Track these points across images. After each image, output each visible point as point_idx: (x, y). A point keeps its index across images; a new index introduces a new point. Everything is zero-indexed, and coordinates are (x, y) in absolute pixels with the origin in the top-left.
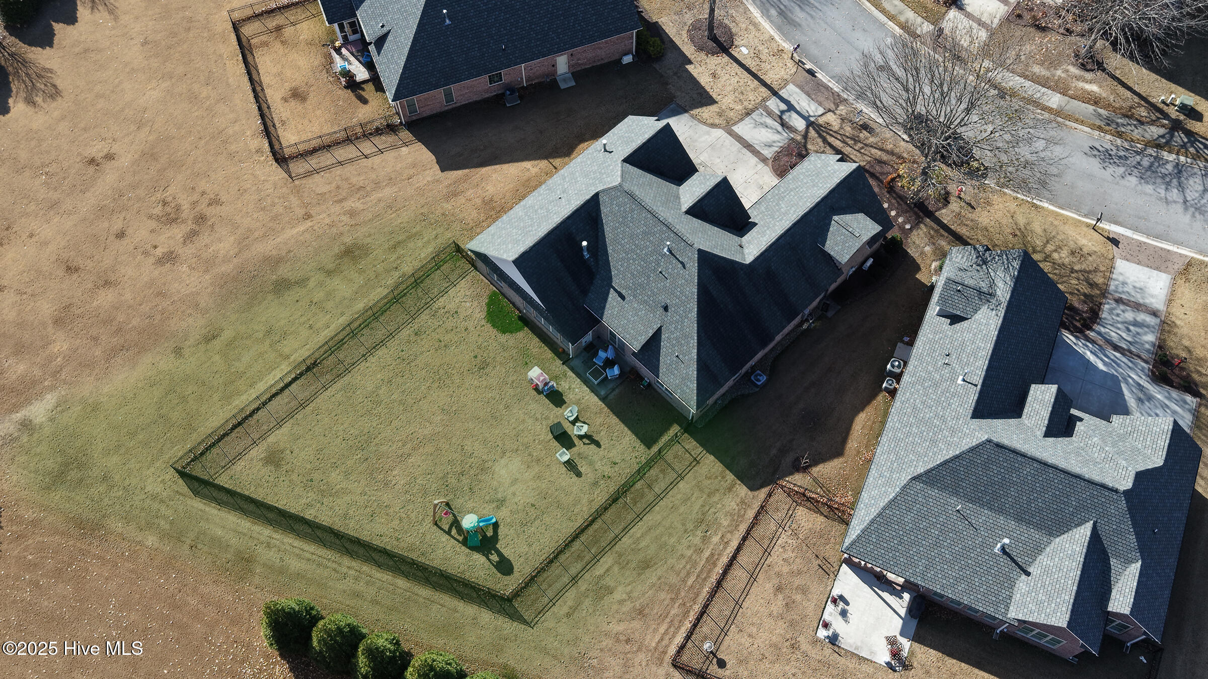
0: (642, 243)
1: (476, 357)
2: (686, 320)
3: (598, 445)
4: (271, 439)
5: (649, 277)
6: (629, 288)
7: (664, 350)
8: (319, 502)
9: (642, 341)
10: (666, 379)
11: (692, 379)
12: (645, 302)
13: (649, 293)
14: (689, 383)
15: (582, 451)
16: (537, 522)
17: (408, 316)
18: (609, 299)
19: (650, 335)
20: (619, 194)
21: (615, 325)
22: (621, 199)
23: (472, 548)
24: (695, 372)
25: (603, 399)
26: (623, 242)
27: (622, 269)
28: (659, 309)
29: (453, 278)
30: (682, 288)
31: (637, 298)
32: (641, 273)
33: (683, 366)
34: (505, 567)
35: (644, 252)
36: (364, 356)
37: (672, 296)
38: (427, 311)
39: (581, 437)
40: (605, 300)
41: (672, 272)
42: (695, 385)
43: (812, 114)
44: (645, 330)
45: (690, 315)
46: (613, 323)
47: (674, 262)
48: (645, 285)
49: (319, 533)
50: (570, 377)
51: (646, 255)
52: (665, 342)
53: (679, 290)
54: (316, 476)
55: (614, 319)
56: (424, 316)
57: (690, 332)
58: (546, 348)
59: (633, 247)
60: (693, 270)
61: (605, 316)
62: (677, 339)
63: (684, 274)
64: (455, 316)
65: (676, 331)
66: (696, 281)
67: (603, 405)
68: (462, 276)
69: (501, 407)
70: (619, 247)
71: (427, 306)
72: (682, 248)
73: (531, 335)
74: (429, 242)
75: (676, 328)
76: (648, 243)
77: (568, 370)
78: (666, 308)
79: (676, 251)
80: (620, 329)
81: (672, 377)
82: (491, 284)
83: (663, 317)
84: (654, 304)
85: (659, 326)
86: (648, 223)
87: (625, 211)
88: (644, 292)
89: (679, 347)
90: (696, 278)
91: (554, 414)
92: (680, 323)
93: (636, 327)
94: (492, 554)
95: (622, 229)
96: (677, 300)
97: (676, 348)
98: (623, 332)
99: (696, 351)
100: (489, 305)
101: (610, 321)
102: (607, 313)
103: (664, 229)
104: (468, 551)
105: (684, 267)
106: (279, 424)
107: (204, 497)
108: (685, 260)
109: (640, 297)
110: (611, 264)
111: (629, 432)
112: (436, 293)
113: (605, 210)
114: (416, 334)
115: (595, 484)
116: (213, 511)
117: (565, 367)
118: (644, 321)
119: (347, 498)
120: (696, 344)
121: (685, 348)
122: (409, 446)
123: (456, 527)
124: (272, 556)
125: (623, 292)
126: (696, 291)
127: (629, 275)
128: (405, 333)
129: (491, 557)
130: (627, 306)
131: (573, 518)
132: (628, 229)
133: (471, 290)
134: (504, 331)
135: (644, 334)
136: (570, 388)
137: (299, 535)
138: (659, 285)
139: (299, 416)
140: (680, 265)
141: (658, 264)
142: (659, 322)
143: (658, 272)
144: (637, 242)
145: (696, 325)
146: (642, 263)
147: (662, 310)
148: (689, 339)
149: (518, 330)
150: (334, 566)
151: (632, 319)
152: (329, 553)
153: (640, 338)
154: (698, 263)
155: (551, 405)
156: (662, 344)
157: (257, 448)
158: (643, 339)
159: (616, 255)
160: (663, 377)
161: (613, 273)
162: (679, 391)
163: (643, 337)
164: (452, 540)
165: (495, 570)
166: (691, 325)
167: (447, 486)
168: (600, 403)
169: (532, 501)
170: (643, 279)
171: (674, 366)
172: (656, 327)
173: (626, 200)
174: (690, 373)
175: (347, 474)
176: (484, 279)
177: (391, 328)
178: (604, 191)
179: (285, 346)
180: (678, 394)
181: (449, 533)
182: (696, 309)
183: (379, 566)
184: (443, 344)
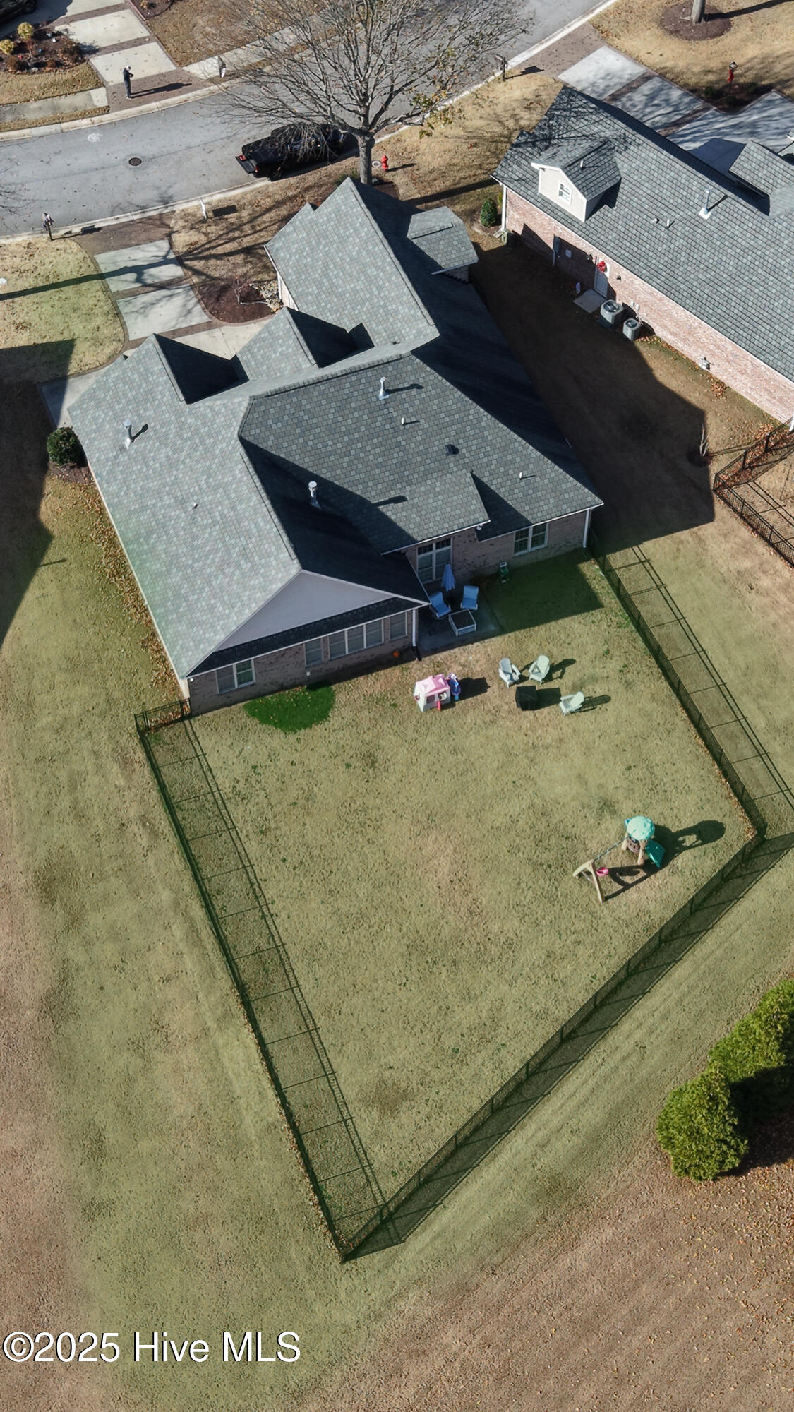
0: (350, 422)
1: (348, 766)
2: (486, 433)
3: (571, 662)
4: (350, 1092)
5: (398, 445)
6: (394, 482)
7: (502, 490)
8: (499, 1050)
9: (479, 506)
10: (540, 514)
11: (561, 477)
12: (427, 473)
13: (419, 459)
14: (564, 486)
15: (570, 684)
16: (658, 771)
17: (225, 834)
18: (393, 517)
19: (476, 492)
20: (263, 408)
21: (436, 528)
22: (272, 411)
24: (557, 468)
25: (502, 631)
26: (329, 449)
27: (363, 476)
28: (447, 461)
29: (187, 751)
30: (444, 409)
31: (414, 481)
32: (387, 453)
33: (537, 479)
34: (709, 832)
35: (363, 428)
36: (264, 917)
37: (444, 430)
38: (230, 806)
39: (548, 678)
40: (390, 523)
41: (416, 408)
42: (572, 479)
43: (163, 253)
44: (466, 495)
45: (483, 424)
46: (431, 530)
47: (404, 396)
48: (405, 458)
49: (552, 1063)
50: (446, 658)
51: (368, 427)
52: (494, 482)
53: (443, 415)
54: (450, 1042)
55: (426, 526)
56: (238, 812)
57: (504, 438)
58: (381, 673)
59: (346, 438)
60: (432, 377)
61: (414, 536)
62: (500, 463)
63: (428, 394)
64: (259, 770)
65: (490, 458)
66: (448, 384)
67: (512, 634)
68: (192, 739)
69: (451, 759)
70: (332, 458)
71: (220, 803)
72: (395, 372)
73: (349, 684)
74: (99, 769)
75: (487, 455)
76: (356, 414)
77: (432, 657)
78: (453, 450)
79: (392, 383)
80: (446, 525)
81: (542, 503)
82: (229, 705)
83: (461, 462)
84: (437, 464)
85: (469, 475)
86: (330, 395)
87: (292, 416)
88: (413, 466)
89: (512, 466)
90: (444, 380)
91: (500, 696)
92: (484, 444)
93: (455, 503)
94: (684, 841)
95: (312, 437)
96: (454, 427)
97: (511, 472)
98: (451, 523)
99: (531, 448)
100: (265, 720)
101: (426, 532)
102: (411, 530)
103: (354, 378)
104: (666, 870)
105: (419, 387)
106: (329, 1073)
108: (412, 379)
109: (416, 476)
110: (345, 486)
111: (568, 620)
112: (205, 785)
113: (270, 444)
114: (263, 832)
115: (628, 685)
117: (426, 659)
118: (452, 489)
119: (510, 1007)
120: (524, 442)
121: (518, 460)
122: (458, 898)
123: (621, 875)
124: (564, 1145)
125: (393, 494)
126: (459, 393)
127: (378, 471)
128: (253, 847)
129: (688, 843)
130: (416, 500)
131: (669, 727)
132: (318, 430)
133: (226, 735)
134: (323, 716)
135: (470, 498)
136: (464, 666)
137: (542, 1094)
138: (419, 438)
139: (328, 1040)
140: (414, 392)
141: (392, 420)
142: (464, 471)
143: (402, 428)
144: (343, 429)
145: (501, 425)
146: (375, 441)
147: (451, 458)
148: (512, 446)
149: (332, 697)
150: (618, 1056)
151: (440, 503)
152: (592, 1058)
153: (473, 507)
154: (428, 365)
155: (479, 697)
156: (493, 488)
157: (357, 1120)
158: (477, 504)
159: (338, 472)
160: (534, 516)
161: (359, 493)
162: (565, 507)
163: (474, 502)
164: (641, 885)
165: (710, 845)
166: (496, 430)
167: (549, 866)
168: (506, 636)
169: (620, 768)
170: (396, 455)
171: (530, 492)
172: (469, 479)
173: (279, 404)
174: (553, 475)
175: (467, 996)
176: (215, 712)
177: (233, 861)
178: (242, 427)
179: (181, 1027)
180: (568, 510)
181: (627, 887)
182: (482, 410)
183: (644, 994)
184: (301, 802)
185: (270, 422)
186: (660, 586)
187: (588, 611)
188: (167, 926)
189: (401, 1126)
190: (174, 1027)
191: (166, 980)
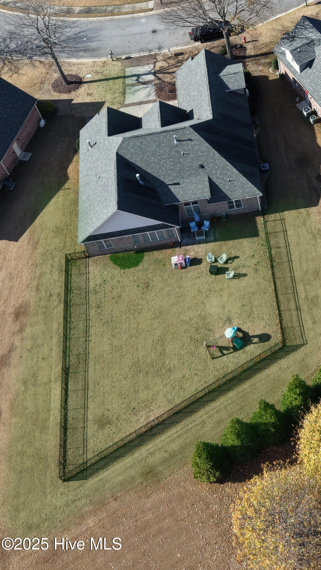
0: (161, 151)
1: (138, 286)
2: (217, 161)
3: (237, 257)
4: (90, 417)
5: (180, 162)
6: (176, 177)
7: (221, 185)
8: (150, 412)
9: (208, 190)
10: (235, 196)
11: (246, 182)
12: (190, 174)
13: (188, 169)
14: (246, 186)
15: (234, 266)
16: (254, 309)
17: (85, 306)
18: (173, 191)
19: (208, 184)
20: (127, 142)
21: (189, 197)
22: (131, 144)
23: (242, 347)
24: (244, 178)
25: (215, 240)
26: (152, 161)
27: (164, 173)
28: (199, 171)
29: (83, 270)
30: (200, 150)
31: (185, 177)
32: (175, 165)
33: (236, 182)
34: (264, 338)
35: (166, 154)
36: (86, 341)
37: (199, 158)
38: (90, 295)
39: (226, 262)
40: (171, 193)
41: (189, 148)
42: (250, 183)
43: (150, 70)
44: (204, 185)
45: (216, 157)
46: (186, 198)
47: (184, 143)
48: (182, 168)
49: (167, 422)
50: (190, 248)
51: (169, 154)
52: (217, 181)
53: (199, 152)
54: (133, 405)
55: (185, 196)
56: (92, 298)
57: (224, 164)
58: (164, 250)
59: (159, 158)
60: (197, 137)
61: (180, 199)
62: (221, 174)
63: (195, 143)
64: (106, 282)
65: (217, 171)
66: (203, 140)
67: (219, 242)
68: (87, 266)
69: (177, 290)
70: (152, 165)
71: (87, 293)
72: (182, 133)
73: (151, 253)
74: (51, 271)
76: (164, 149)
77: (185, 247)
78: (202, 167)
79: (180, 138)
80: (193, 197)
81: (236, 192)
82: (105, 255)
83: (205, 172)
84: (195, 171)
85: (207, 177)
86: (155, 140)
87: (138, 147)
88: (185, 171)
89: (226, 176)
90: (202, 138)
91: (204, 267)
92: (215, 166)
93: (198, 188)
95: (145, 156)
96: (204, 158)
97: (225, 178)
98: (195, 196)
99: (235, 169)
100: (115, 263)
101: (184, 198)
102: (179, 197)
103: (165, 134)
104: (241, 351)
105: (191, 140)
106: (86, 408)
107: (91, 475)
108: (189, 137)
109: (186, 175)
110: (157, 176)
111: (243, 240)
112: (84, 285)
113: (129, 156)
114: (98, 307)
115: (256, 270)
116: (104, 474)
117: (183, 248)
118: (199, 182)
119: (161, 395)
120: (232, 166)
121: (229, 173)
122: (158, 347)
123: (223, 350)
125: (175, 181)
126: (207, 144)
127: (170, 172)
128: (93, 312)
129: (254, 341)
130: (184, 185)
131: (266, 291)
132: (148, 153)
133: (99, 266)
134: (137, 265)
135: (205, 187)
136: (196, 252)
137: (159, 433)
138: (189, 161)
139: (90, 394)
140: (189, 142)
141: (179, 152)
142: (206, 175)
143: (182, 155)
144: (158, 154)
145: (223, 159)
146: (171, 160)
147: (201, 170)
148: (227, 168)
149: (142, 257)
150: (194, 424)
151: (193, 187)
152: (183, 423)
153: (205, 191)
154: (196, 132)
155: (197, 266)
156: (217, 183)
157: (89, 428)
159: (155, 170)
160: (233, 197)
161: (162, 179)
162: (246, 194)
164: (229, 355)
165: (262, 344)
166: (221, 160)
167: (197, 341)
168: (216, 243)
169: (240, 305)
170: (179, 166)
171: (232, 187)
172: (207, 179)
173: (134, 141)
174: (242, 181)
175: (147, 388)
176: (98, 257)
177: (84, 317)
178: (118, 149)
179: (42, 378)
180: (247, 196)
181: (223, 355)
182: (216, 152)
183: (213, 401)
184: (116, 298)
185: (129, 148)
186: (285, 231)
187: (252, 237)
188: (51, 338)
189: (103, 434)
190: (40, 377)
191: (43, 359)
